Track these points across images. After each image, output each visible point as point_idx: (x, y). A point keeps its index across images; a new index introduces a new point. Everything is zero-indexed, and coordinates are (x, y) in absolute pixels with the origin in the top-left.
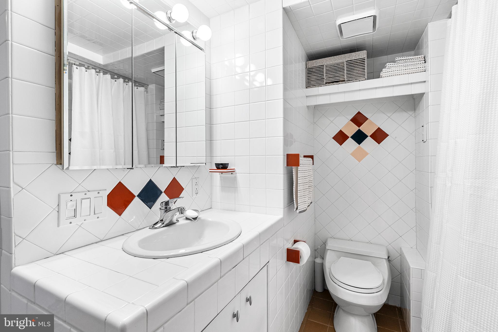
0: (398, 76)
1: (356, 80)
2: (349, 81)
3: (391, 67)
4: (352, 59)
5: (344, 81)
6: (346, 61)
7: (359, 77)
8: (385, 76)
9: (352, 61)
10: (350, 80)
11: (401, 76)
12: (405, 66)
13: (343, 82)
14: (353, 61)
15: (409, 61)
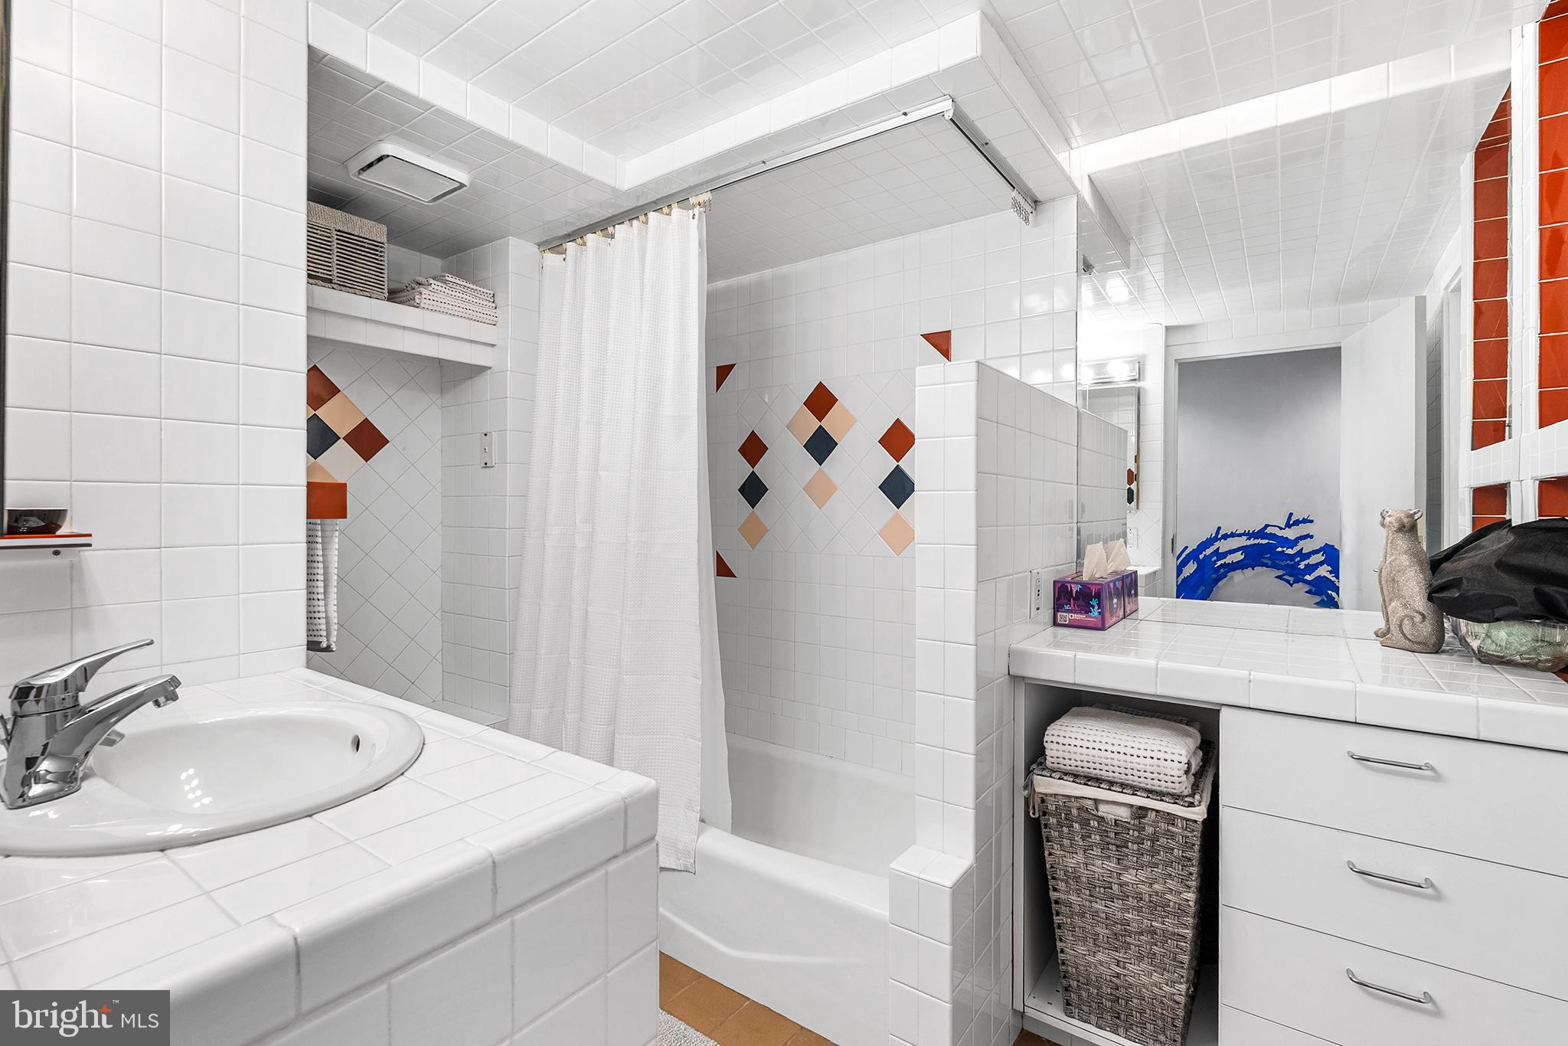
0: (451, 317)
1: (361, 290)
2: (343, 286)
3: (438, 292)
4: (353, 233)
5: (330, 281)
6: (336, 230)
7: (371, 288)
8: (426, 306)
9: (352, 237)
10: (346, 286)
11: (456, 318)
12: (464, 300)
13: (327, 285)
14: (356, 238)
15: (469, 291)
